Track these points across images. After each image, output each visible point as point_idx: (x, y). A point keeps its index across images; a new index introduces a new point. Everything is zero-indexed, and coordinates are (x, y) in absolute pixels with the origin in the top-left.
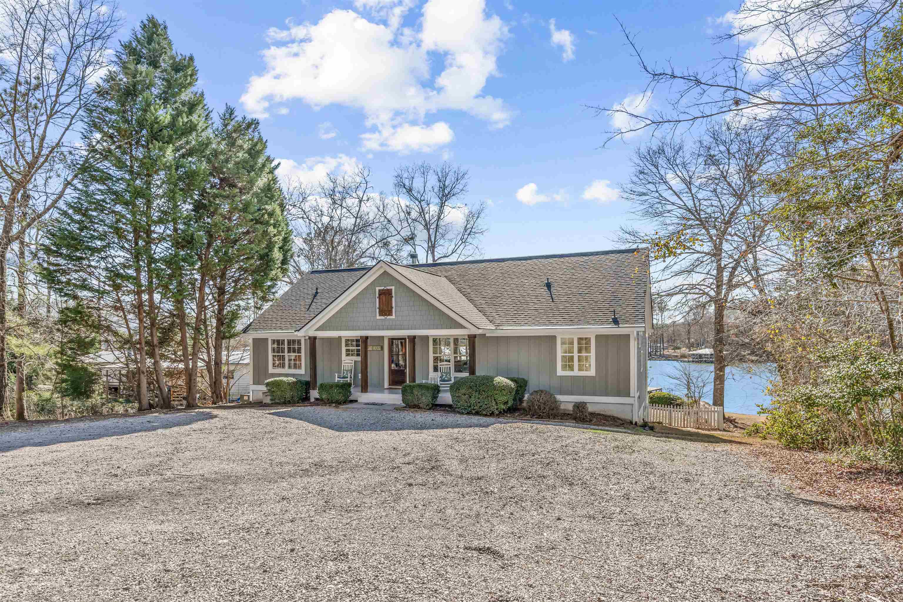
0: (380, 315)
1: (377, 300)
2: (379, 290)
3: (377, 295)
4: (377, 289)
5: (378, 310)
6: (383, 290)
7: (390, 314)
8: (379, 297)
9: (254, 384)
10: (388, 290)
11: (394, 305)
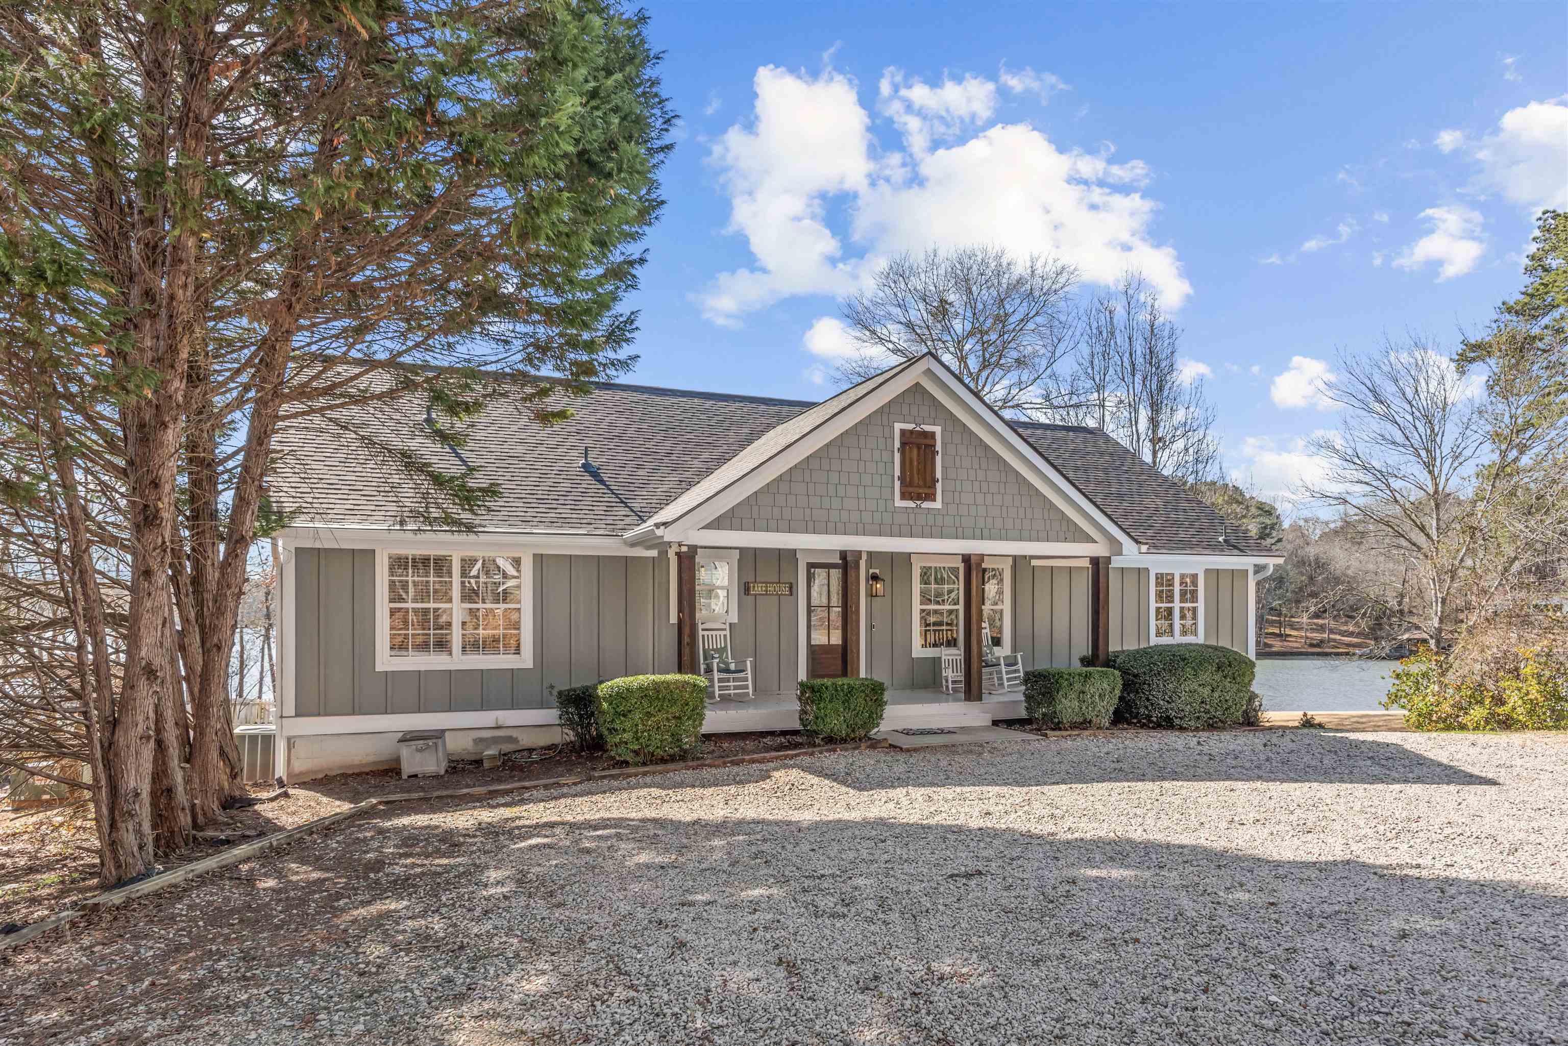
0: (903, 496)
2: (903, 432)
3: (897, 444)
4: (897, 427)
5: (897, 484)
6: (911, 432)
7: (931, 497)
8: (902, 450)
9: (298, 715)
10: (924, 434)
11: (939, 474)
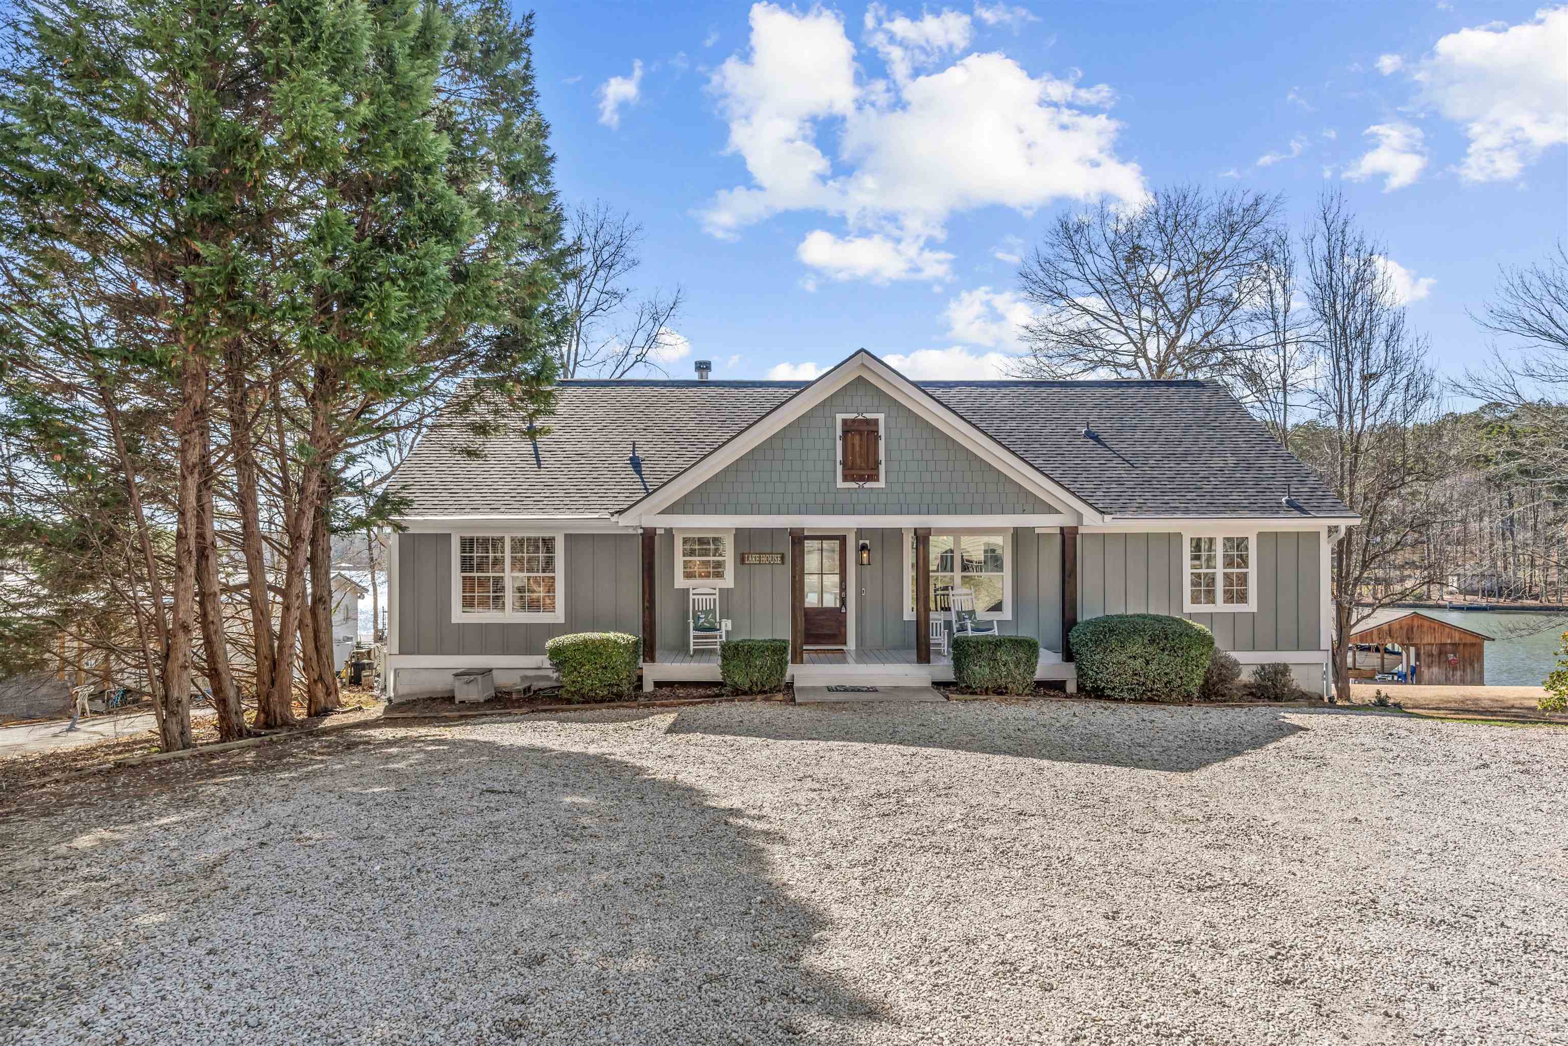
0: (846, 478)
1: (839, 443)
2: (845, 422)
3: (839, 432)
4: (840, 417)
5: (839, 468)
6: (854, 421)
7: (874, 477)
8: (844, 438)
9: (401, 653)
10: (867, 422)
11: (882, 456)
